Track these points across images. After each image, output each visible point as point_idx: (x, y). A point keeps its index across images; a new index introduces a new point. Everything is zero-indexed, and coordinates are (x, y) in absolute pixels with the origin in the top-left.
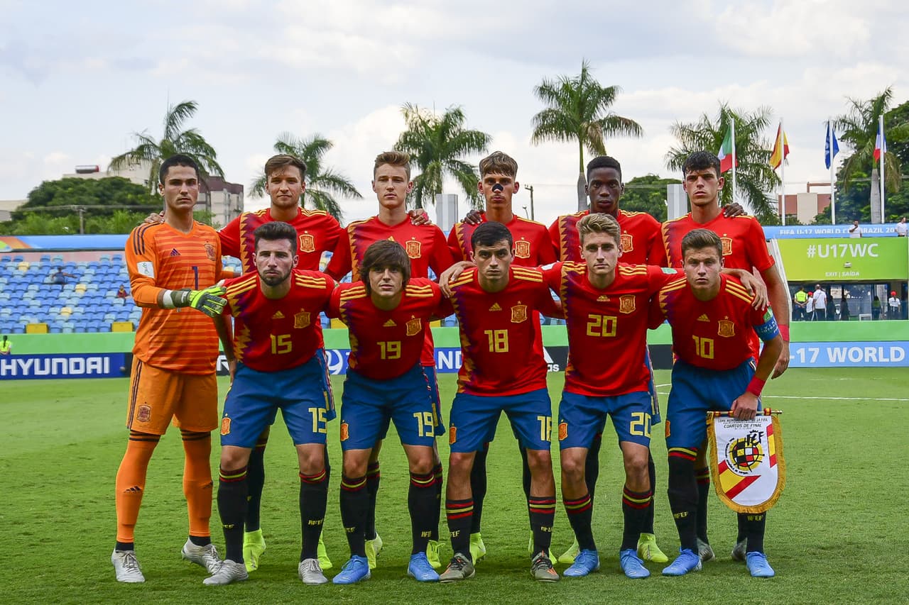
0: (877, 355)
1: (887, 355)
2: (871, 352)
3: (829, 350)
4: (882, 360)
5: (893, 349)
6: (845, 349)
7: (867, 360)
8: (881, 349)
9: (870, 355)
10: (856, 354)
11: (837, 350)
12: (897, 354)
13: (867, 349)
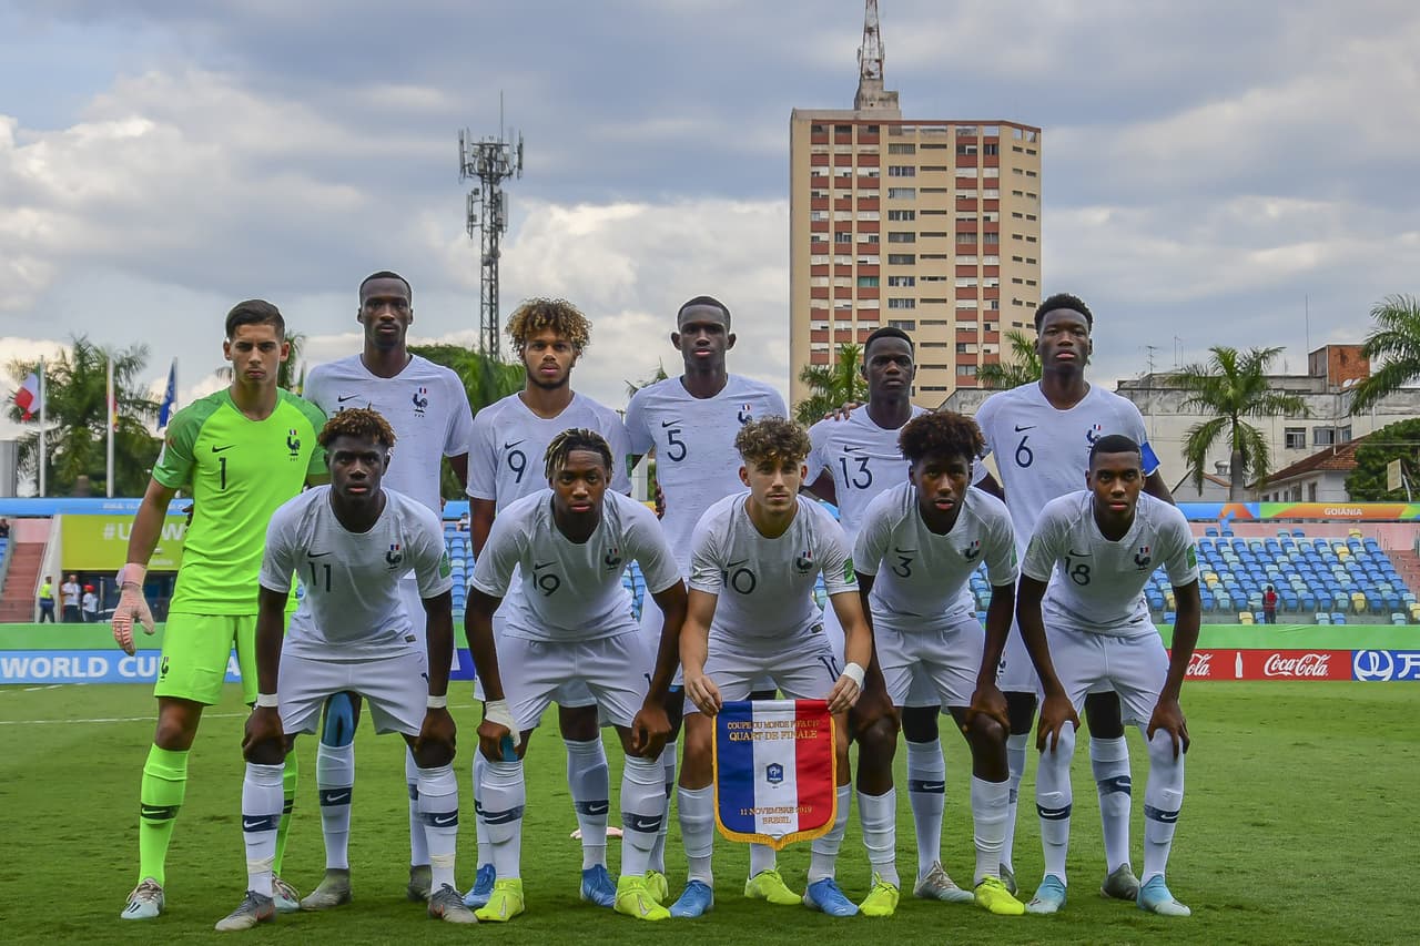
0: (70, 668)
1: (84, 667)
2: (62, 664)
3: (4, 661)
4: (77, 674)
5: (92, 661)
6: (26, 660)
7: (56, 675)
8: (76, 661)
9: (62, 667)
10: (41, 667)
11: (15, 661)
12: (98, 667)
13: (57, 660)
